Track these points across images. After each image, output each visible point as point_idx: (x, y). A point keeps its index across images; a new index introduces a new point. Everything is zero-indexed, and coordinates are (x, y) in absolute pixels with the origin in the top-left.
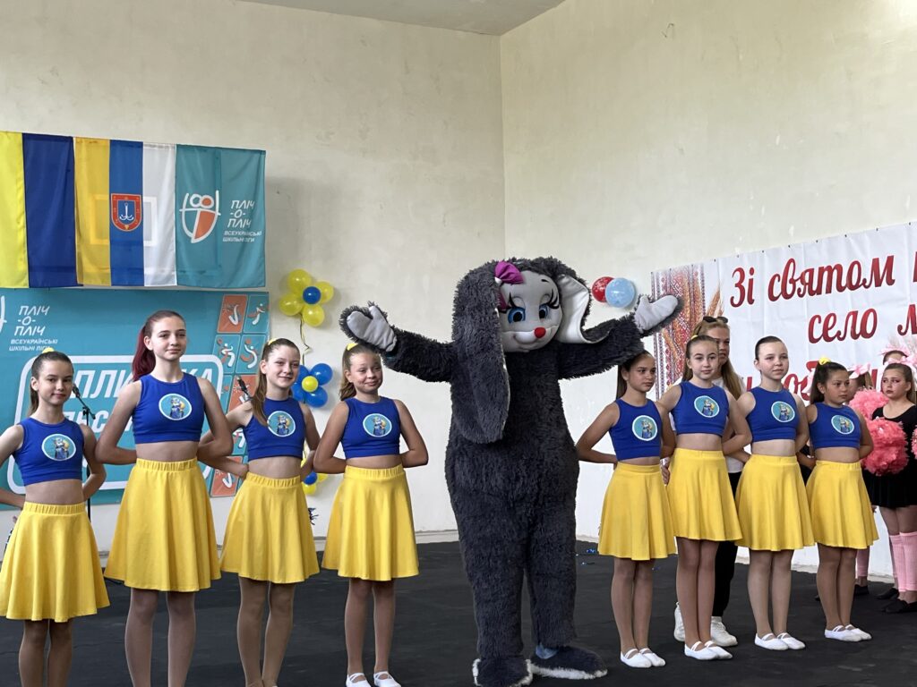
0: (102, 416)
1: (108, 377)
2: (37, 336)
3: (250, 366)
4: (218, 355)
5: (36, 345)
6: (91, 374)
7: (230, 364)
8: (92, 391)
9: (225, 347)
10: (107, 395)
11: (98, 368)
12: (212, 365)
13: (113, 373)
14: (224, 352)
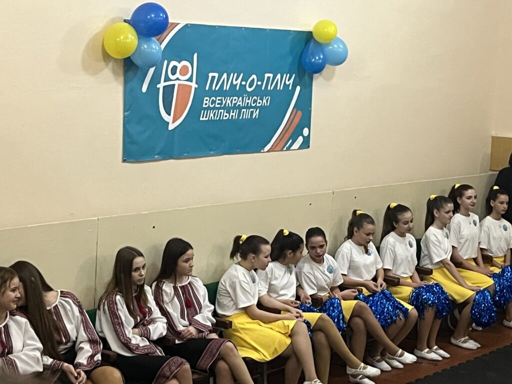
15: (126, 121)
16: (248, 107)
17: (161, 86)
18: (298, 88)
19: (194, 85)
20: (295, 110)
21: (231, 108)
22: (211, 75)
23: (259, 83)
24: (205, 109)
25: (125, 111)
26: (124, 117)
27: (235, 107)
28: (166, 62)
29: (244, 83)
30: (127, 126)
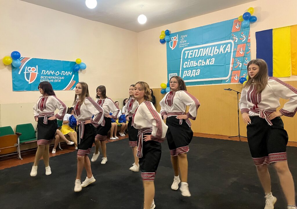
0: (200, 61)
1: (201, 51)
2: (185, 43)
3: (243, 41)
4: (232, 40)
5: (184, 45)
6: (197, 50)
7: (236, 42)
8: (197, 55)
9: (235, 37)
10: (201, 55)
11: (199, 49)
12: (231, 43)
13: (202, 49)
14: (234, 38)
15: (13, 81)
16: (56, 79)
17: (25, 73)
18: (74, 75)
19: (37, 73)
20: (73, 80)
21: (51, 79)
22: (43, 71)
23: (60, 73)
24: (41, 79)
25: (12, 78)
26: (12, 80)
27: (52, 79)
28: (26, 67)
29: (54, 73)
30: (14, 82)
